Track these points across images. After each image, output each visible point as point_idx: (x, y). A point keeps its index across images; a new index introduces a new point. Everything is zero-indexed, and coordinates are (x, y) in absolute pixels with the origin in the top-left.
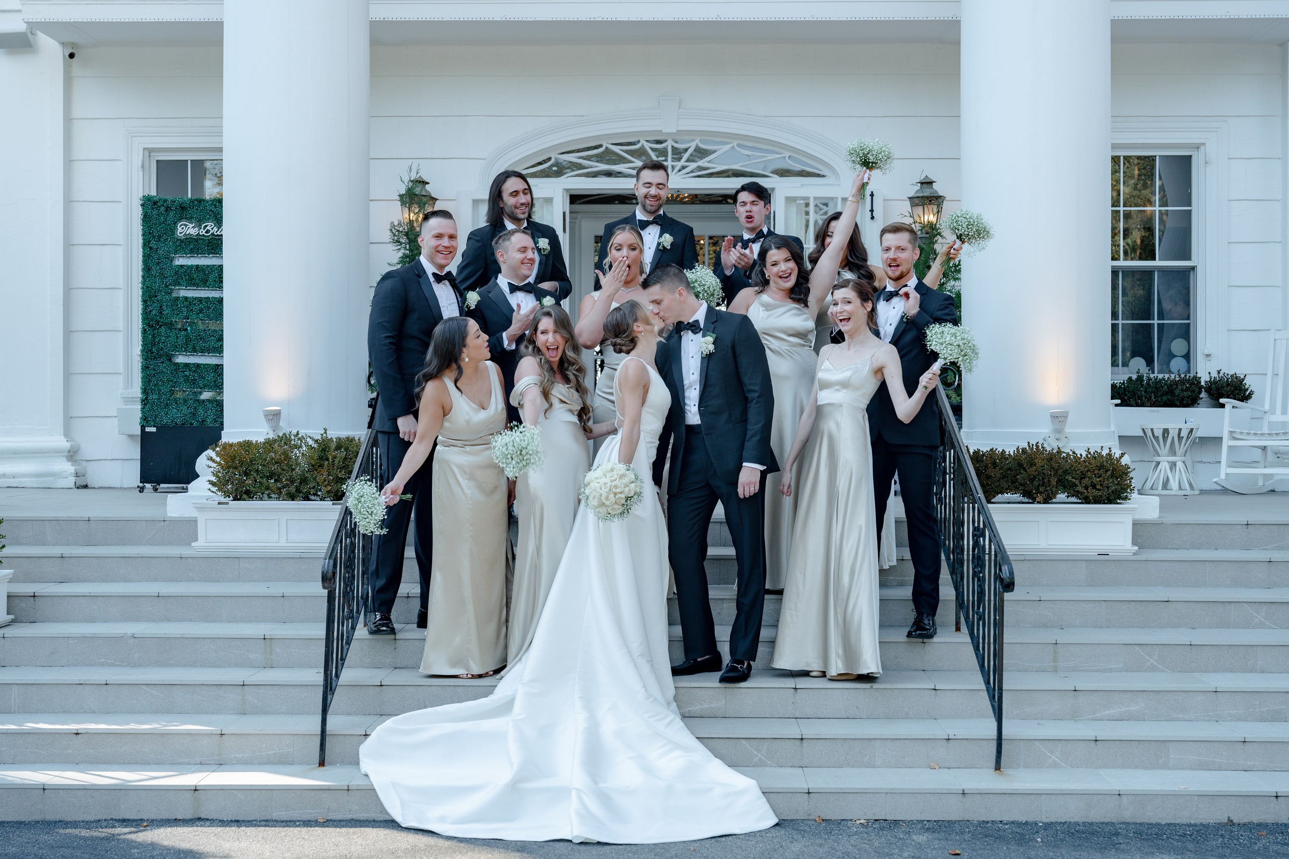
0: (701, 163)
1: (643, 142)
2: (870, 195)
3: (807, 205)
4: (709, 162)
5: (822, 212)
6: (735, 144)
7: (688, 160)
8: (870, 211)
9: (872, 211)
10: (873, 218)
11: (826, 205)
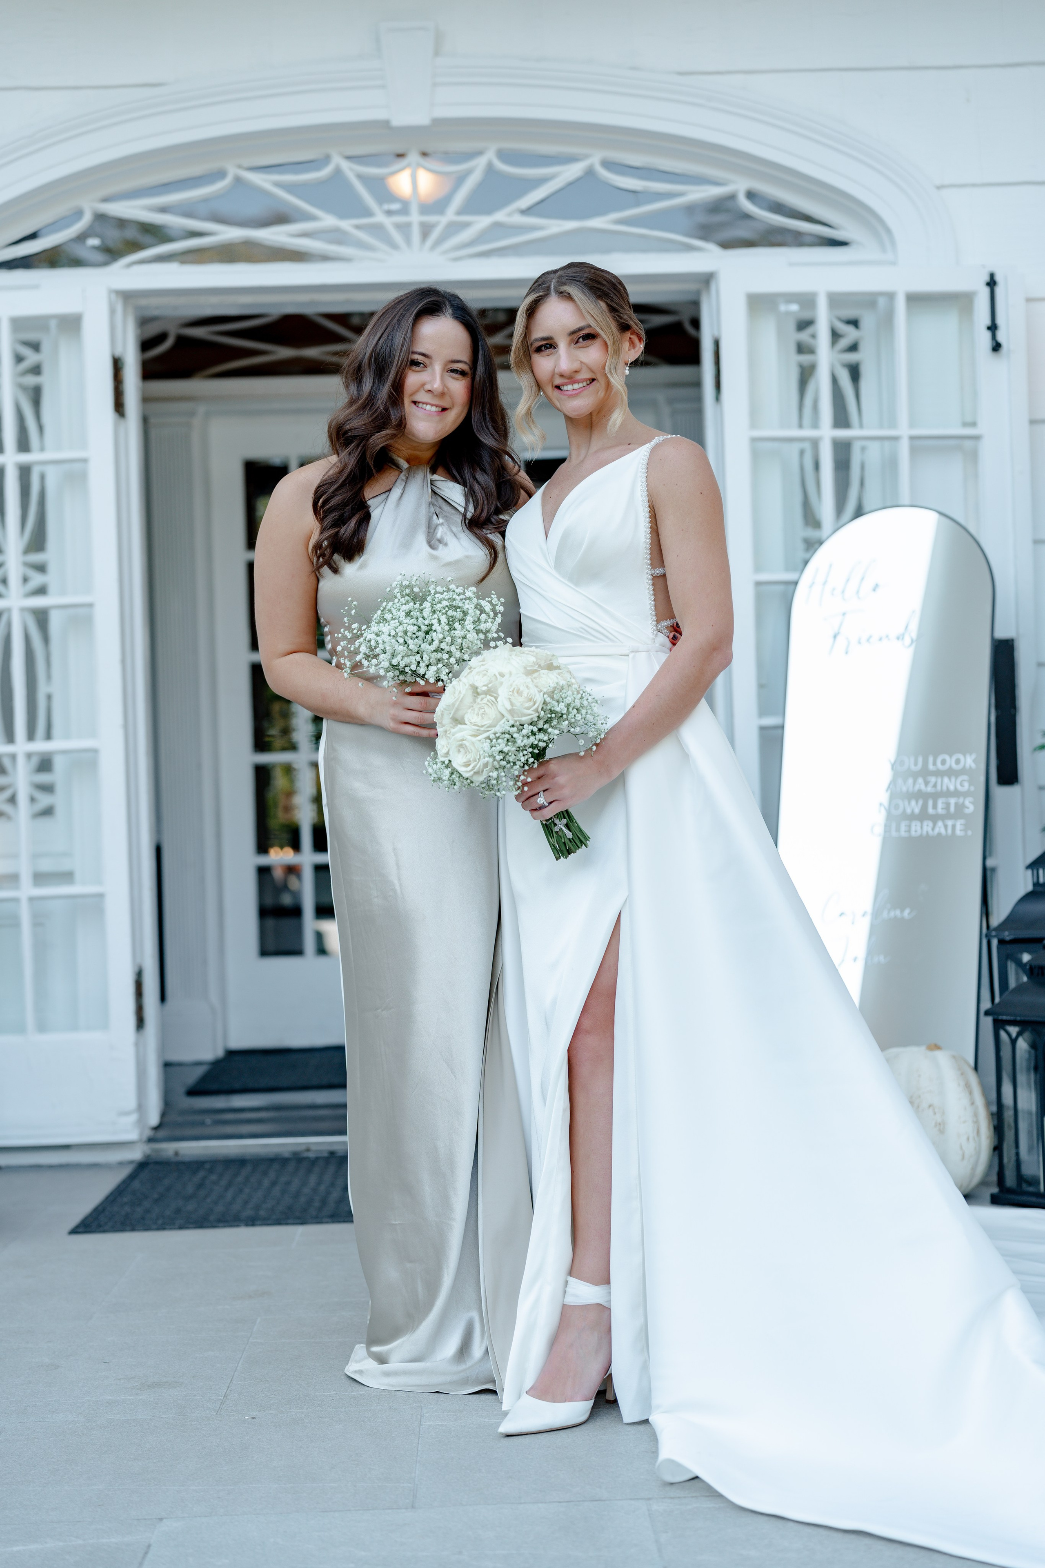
0: (500, 216)
1: (338, 161)
2: (988, 284)
3: (804, 325)
4: (525, 212)
5: (844, 343)
6: (595, 159)
7: (465, 209)
8: (989, 328)
9: (993, 328)
10: (997, 347)
11: (854, 323)
